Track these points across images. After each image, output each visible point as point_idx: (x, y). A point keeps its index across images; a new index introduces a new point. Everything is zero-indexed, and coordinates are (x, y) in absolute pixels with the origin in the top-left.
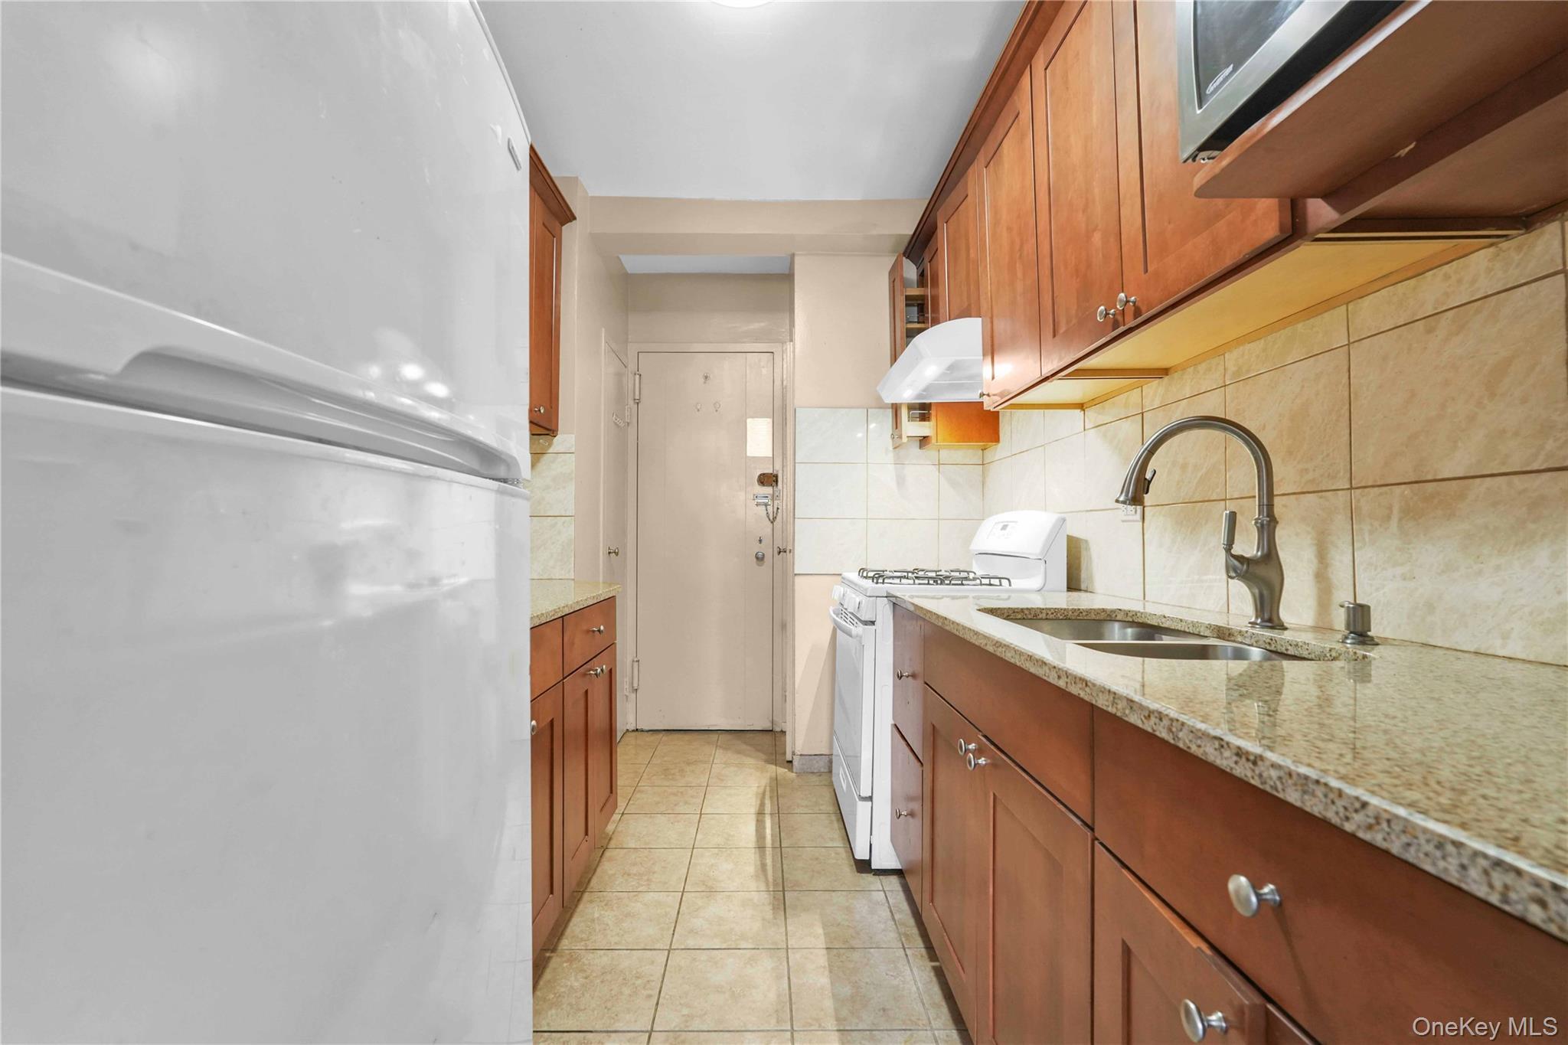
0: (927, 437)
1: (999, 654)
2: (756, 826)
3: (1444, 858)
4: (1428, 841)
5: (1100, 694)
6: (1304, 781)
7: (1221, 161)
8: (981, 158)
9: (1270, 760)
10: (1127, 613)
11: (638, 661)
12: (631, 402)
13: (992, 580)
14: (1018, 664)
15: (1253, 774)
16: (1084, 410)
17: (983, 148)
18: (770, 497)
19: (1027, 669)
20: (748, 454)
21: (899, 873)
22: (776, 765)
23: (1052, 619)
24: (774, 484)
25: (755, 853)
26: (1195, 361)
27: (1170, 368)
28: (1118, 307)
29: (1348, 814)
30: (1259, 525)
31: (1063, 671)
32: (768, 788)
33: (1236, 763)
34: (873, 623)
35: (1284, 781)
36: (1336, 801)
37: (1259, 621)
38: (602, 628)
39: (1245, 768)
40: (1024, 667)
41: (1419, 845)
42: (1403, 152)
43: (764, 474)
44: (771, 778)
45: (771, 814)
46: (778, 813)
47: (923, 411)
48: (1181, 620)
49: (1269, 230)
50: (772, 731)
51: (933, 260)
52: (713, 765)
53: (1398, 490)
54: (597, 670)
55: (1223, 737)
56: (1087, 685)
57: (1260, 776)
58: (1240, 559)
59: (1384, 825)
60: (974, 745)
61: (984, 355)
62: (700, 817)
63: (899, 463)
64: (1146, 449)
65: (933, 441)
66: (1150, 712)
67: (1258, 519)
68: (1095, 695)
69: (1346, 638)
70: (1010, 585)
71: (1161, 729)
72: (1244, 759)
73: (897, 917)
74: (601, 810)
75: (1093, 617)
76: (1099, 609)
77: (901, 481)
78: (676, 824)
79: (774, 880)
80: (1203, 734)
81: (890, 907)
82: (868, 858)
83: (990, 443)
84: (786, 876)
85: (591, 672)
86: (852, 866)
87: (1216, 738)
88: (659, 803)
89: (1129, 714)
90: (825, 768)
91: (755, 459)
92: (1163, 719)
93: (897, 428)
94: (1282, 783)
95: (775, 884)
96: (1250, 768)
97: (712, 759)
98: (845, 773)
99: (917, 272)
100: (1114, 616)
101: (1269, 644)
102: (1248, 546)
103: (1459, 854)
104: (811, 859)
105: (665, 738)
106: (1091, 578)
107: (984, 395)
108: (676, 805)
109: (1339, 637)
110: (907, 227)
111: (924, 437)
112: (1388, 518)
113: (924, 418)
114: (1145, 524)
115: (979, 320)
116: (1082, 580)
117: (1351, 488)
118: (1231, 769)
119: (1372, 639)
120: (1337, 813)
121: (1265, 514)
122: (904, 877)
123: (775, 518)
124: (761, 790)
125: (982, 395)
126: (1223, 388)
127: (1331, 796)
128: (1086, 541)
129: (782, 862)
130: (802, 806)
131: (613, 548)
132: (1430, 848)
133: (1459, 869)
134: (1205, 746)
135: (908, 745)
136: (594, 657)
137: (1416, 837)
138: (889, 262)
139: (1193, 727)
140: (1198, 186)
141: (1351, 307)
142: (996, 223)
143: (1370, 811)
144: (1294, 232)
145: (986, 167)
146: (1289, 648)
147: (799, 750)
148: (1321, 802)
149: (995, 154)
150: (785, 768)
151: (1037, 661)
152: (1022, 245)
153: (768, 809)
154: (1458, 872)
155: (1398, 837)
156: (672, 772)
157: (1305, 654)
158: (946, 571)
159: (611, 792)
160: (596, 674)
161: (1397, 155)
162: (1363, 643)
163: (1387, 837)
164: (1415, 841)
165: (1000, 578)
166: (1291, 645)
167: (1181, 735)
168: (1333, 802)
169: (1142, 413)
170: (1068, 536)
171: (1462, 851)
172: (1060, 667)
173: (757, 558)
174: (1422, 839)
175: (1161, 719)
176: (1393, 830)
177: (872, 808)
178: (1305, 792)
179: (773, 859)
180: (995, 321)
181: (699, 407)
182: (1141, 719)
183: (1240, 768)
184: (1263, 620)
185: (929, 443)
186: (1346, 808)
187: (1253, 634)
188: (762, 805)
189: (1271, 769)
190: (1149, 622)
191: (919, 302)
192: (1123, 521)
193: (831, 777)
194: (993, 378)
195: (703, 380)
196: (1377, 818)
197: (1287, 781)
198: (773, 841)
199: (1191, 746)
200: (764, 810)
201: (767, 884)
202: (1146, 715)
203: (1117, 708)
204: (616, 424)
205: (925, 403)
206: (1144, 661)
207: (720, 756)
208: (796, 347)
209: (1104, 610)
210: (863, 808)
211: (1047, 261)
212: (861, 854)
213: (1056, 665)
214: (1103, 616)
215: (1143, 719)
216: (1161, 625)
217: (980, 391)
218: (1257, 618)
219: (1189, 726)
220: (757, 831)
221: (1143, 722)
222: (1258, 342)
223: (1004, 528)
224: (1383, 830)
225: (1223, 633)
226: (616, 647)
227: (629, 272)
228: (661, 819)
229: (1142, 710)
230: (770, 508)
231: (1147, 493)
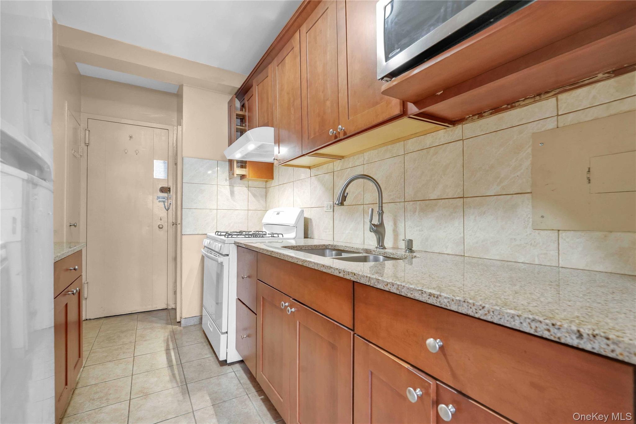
0: (244, 175)
1: (305, 265)
2: (166, 356)
3: (514, 321)
4: (508, 316)
5: (362, 278)
6: (459, 302)
7: (393, 83)
8: (275, 62)
9: (444, 296)
10: (332, 246)
11: (88, 283)
12: (83, 145)
13: (274, 235)
14: (316, 268)
15: (436, 301)
16: (310, 169)
17: (276, 58)
18: (166, 198)
19: (321, 270)
20: (155, 177)
21: (242, 362)
22: (172, 325)
23: (307, 250)
24: (168, 192)
25: (168, 370)
26: (353, 155)
27: (345, 156)
28: (338, 130)
29: (477, 311)
30: (378, 213)
31: (342, 270)
32: (169, 337)
33: (429, 298)
34: (228, 255)
35: (450, 303)
36: (472, 307)
37: (378, 246)
38: (76, 267)
39: (433, 300)
40: (320, 270)
41: (505, 318)
42: (439, 93)
43: (163, 187)
44: (170, 332)
45: (173, 349)
46: (177, 348)
47: (243, 164)
48: (352, 248)
49: (397, 111)
50: (167, 309)
51: (250, 100)
52: (137, 331)
53: (418, 203)
54: (73, 291)
55: (422, 290)
56: (355, 275)
57: (440, 302)
58: (374, 225)
59: (492, 313)
60: (287, 303)
61: (275, 143)
62: (134, 359)
63: (231, 185)
64: (345, 185)
65: (248, 177)
66: (388, 283)
67: (378, 211)
68: (359, 278)
69: (407, 251)
70: (283, 237)
71: (394, 289)
72: (432, 297)
73: (242, 382)
74: (75, 367)
75: (321, 248)
76: (323, 245)
77: (232, 193)
78: (120, 365)
79: (181, 380)
80: (413, 289)
81: (238, 379)
82: (225, 359)
83: (270, 180)
84: (186, 377)
85: (69, 293)
86: (217, 364)
87: (419, 290)
88: (107, 356)
89: (377, 284)
90: (197, 322)
91: (158, 180)
92: (394, 285)
93: (231, 170)
94: (449, 303)
95: (182, 382)
96: (435, 300)
97: (136, 327)
98: (212, 323)
99: (240, 105)
100: (328, 247)
101: (384, 254)
102: (376, 221)
103: (520, 319)
104: (198, 366)
105: (105, 321)
106: (312, 233)
107: (275, 159)
108: (118, 355)
109: (404, 250)
110: (238, 84)
111: (243, 175)
112: (415, 212)
113: (242, 167)
114: (334, 213)
115: (273, 129)
116: (309, 234)
117: (405, 202)
118: (427, 301)
119: (413, 250)
120: (472, 311)
121: (380, 210)
122: (244, 363)
123: (168, 208)
124: (166, 338)
125: (274, 159)
126: (363, 165)
127: (470, 306)
128: (311, 219)
129: (183, 370)
130: (189, 342)
131: (73, 223)
132: (509, 319)
133: (520, 324)
134: (414, 293)
135: (247, 306)
136: (71, 284)
137: (504, 316)
138: (228, 98)
139: (409, 287)
140: (384, 90)
141: (405, 142)
142: (282, 90)
143: (486, 309)
144: (404, 113)
145: (277, 66)
146: (391, 255)
147: (184, 316)
148: (466, 308)
149: (282, 61)
150: (177, 325)
151: (327, 267)
152: (294, 101)
153: (171, 346)
154: (519, 325)
155: (497, 316)
156: (113, 338)
157: (396, 257)
158: (254, 232)
159: (80, 357)
160: (73, 294)
161: (437, 94)
162: (411, 252)
163: (492, 317)
164: (503, 317)
165: (278, 234)
166: (391, 254)
167: (403, 290)
168: (471, 308)
169: (334, 172)
170: (304, 217)
171: (521, 318)
172: (340, 268)
173: (159, 228)
174: (506, 316)
175: (393, 285)
176: (495, 315)
177: (227, 336)
178: (459, 306)
179: (178, 370)
180: (280, 130)
181: (126, 152)
182: (383, 286)
183: (430, 300)
184: (380, 246)
185: (245, 178)
186: (476, 309)
187: (379, 251)
188: (168, 345)
189: (444, 299)
190: (340, 249)
191: (241, 117)
192: (326, 212)
193: (202, 326)
194: (279, 153)
195: (129, 138)
196: (489, 312)
197: (451, 303)
198: (177, 362)
199: (408, 294)
200: (169, 348)
201: (177, 383)
202: (386, 284)
203: (370, 283)
204: (73, 155)
205: (243, 161)
206: (364, 264)
207: (140, 326)
208: (183, 128)
209: (324, 245)
210: (223, 338)
211: (306, 108)
212: (222, 358)
213: (337, 268)
214: (324, 247)
215: (384, 286)
216: (344, 249)
217: (273, 158)
218: (378, 245)
219: (407, 287)
220: (167, 359)
221: (384, 287)
222: (375, 150)
223: (278, 214)
224: (491, 315)
225: (367, 251)
226: (82, 277)
227: (81, 74)
228: (110, 365)
229: (384, 283)
230: (166, 204)
231: (345, 201)
